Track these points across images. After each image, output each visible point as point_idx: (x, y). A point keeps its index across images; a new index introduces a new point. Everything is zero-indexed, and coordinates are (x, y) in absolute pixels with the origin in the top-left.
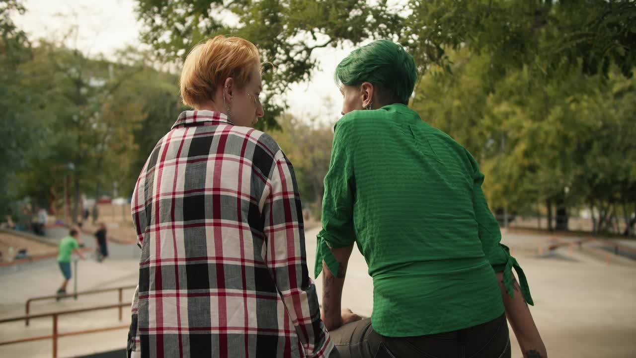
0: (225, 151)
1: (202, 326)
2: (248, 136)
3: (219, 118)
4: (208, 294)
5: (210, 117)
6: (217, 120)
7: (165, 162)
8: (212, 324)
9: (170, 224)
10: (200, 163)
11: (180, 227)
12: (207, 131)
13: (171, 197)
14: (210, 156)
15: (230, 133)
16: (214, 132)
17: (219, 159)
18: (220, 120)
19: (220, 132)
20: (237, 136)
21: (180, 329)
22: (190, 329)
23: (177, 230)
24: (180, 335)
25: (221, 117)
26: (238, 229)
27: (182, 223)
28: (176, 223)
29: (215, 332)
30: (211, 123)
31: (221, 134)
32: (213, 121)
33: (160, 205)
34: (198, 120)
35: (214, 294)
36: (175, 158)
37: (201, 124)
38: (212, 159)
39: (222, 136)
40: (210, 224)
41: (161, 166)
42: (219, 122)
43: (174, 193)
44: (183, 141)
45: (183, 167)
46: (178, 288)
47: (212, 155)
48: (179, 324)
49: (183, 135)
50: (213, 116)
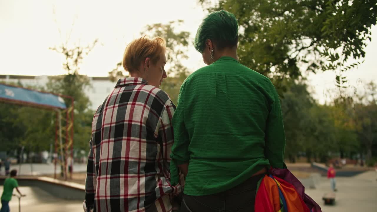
0: (137, 101)
1: (116, 195)
2: (150, 92)
3: (137, 81)
4: (119, 177)
5: (132, 81)
6: (136, 82)
7: (108, 107)
8: (121, 193)
9: (108, 140)
10: (124, 107)
11: (112, 141)
12: (130, 89)
13: (109, 126)
14: (129, 103)
15: (141, 90)
16: (133, 90)
17: (133, 104)
18: (138, 82)
19: (136, 89)
20: (144, 92)
21: (106, 196)
22: (111, 196)
23: (110, 143)
24: (106, 200)
25: (138, 80)
26: (139, 142)
27: (113, 139)
28: (111, 139)
29: (122, 197)
30: (133, 84)
31: (136, 91)
32: (134, 83)
33: (104, 130)
34: (126, 83)
35: (122, 177)
36: (113, 105)
37: (128, 85)
38: (130, 104)
39: (137, 92)
40: (125, 139)
41: (106, 109)
42: (137, 83)
43: (111, 124)
44: (118, 95)
45: (116, 109)
46: (107, 175)
47: (130, 102)
48: (106, 194)
49: (118, 91)
50: (134, 80)
